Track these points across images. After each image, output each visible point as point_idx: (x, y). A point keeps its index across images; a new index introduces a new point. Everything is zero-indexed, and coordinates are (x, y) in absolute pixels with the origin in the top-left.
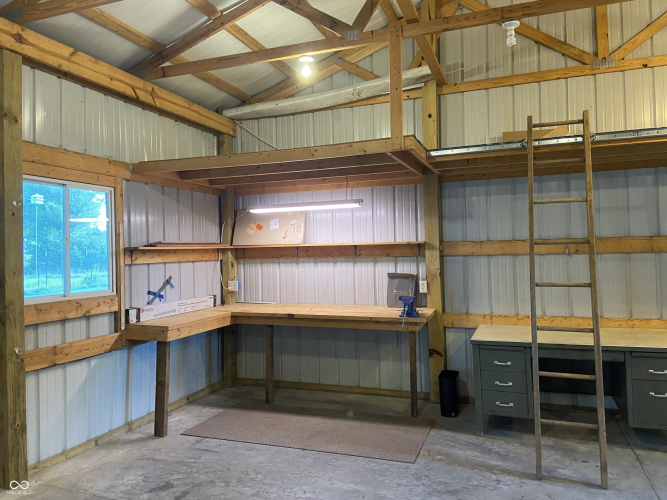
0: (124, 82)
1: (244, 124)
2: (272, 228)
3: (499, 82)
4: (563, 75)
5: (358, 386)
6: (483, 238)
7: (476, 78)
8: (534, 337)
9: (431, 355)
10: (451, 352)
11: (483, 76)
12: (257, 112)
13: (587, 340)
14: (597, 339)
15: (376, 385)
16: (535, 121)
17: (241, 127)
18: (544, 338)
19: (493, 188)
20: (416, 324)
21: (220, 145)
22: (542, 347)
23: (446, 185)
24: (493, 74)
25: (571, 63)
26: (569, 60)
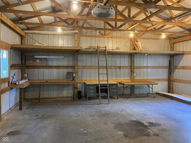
0: (10, 23)
1: (28, 34)
2: (37, 61)
3: (89, 36)
4: (99, 37)
5: (58, 97)
6: (86, 65)
7: (84, 34)
8: (99, 83)
9: (75, 88)
10: (78, 88)
11: (86, 34)
12: (34, 33)
13: (106, 83)
14: (108, 82)
15: (63, 96)
16: (99, 46)
17: (27, 35)
18: (101, 83)
19: (87, 56)
20: (75, 82)
21: (22, 39)
22: (101, 84)
23: (79, 54)
24: (88, 34)
25: (101, 35)
26: (100, 35)
